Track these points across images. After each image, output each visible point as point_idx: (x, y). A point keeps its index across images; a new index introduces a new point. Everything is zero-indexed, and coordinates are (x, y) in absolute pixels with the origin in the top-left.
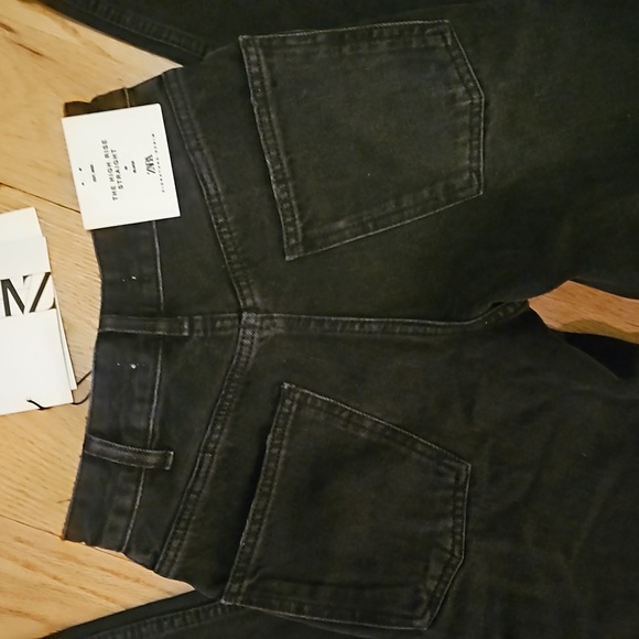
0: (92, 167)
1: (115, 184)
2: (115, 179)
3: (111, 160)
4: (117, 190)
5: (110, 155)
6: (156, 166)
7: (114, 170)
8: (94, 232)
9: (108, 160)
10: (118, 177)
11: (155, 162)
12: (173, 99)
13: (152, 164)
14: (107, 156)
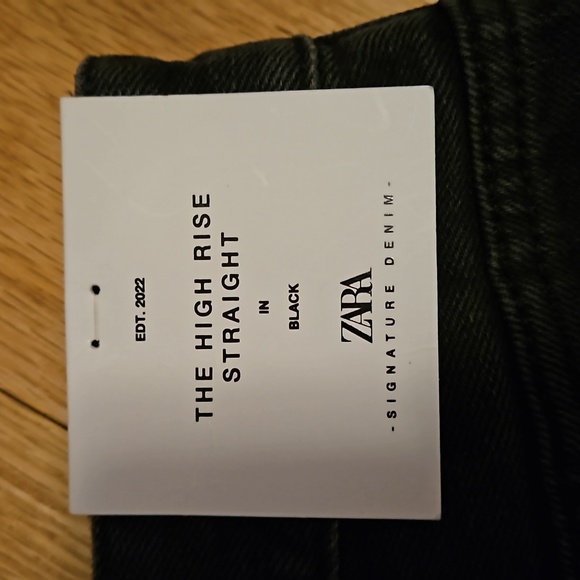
0: (140, 284)
1: (212, 359)
2: (217, 342)
3: (214, 269)
4: (217, 381)
5: (216, 251)
6: (378, 314)
7: (219, 307)
8: (106, 529)
9: (203, 269)
10: (230, 336)
11: (378, 298)
12: (482, 77)
13: (367, 307)
14: (201, 255)
